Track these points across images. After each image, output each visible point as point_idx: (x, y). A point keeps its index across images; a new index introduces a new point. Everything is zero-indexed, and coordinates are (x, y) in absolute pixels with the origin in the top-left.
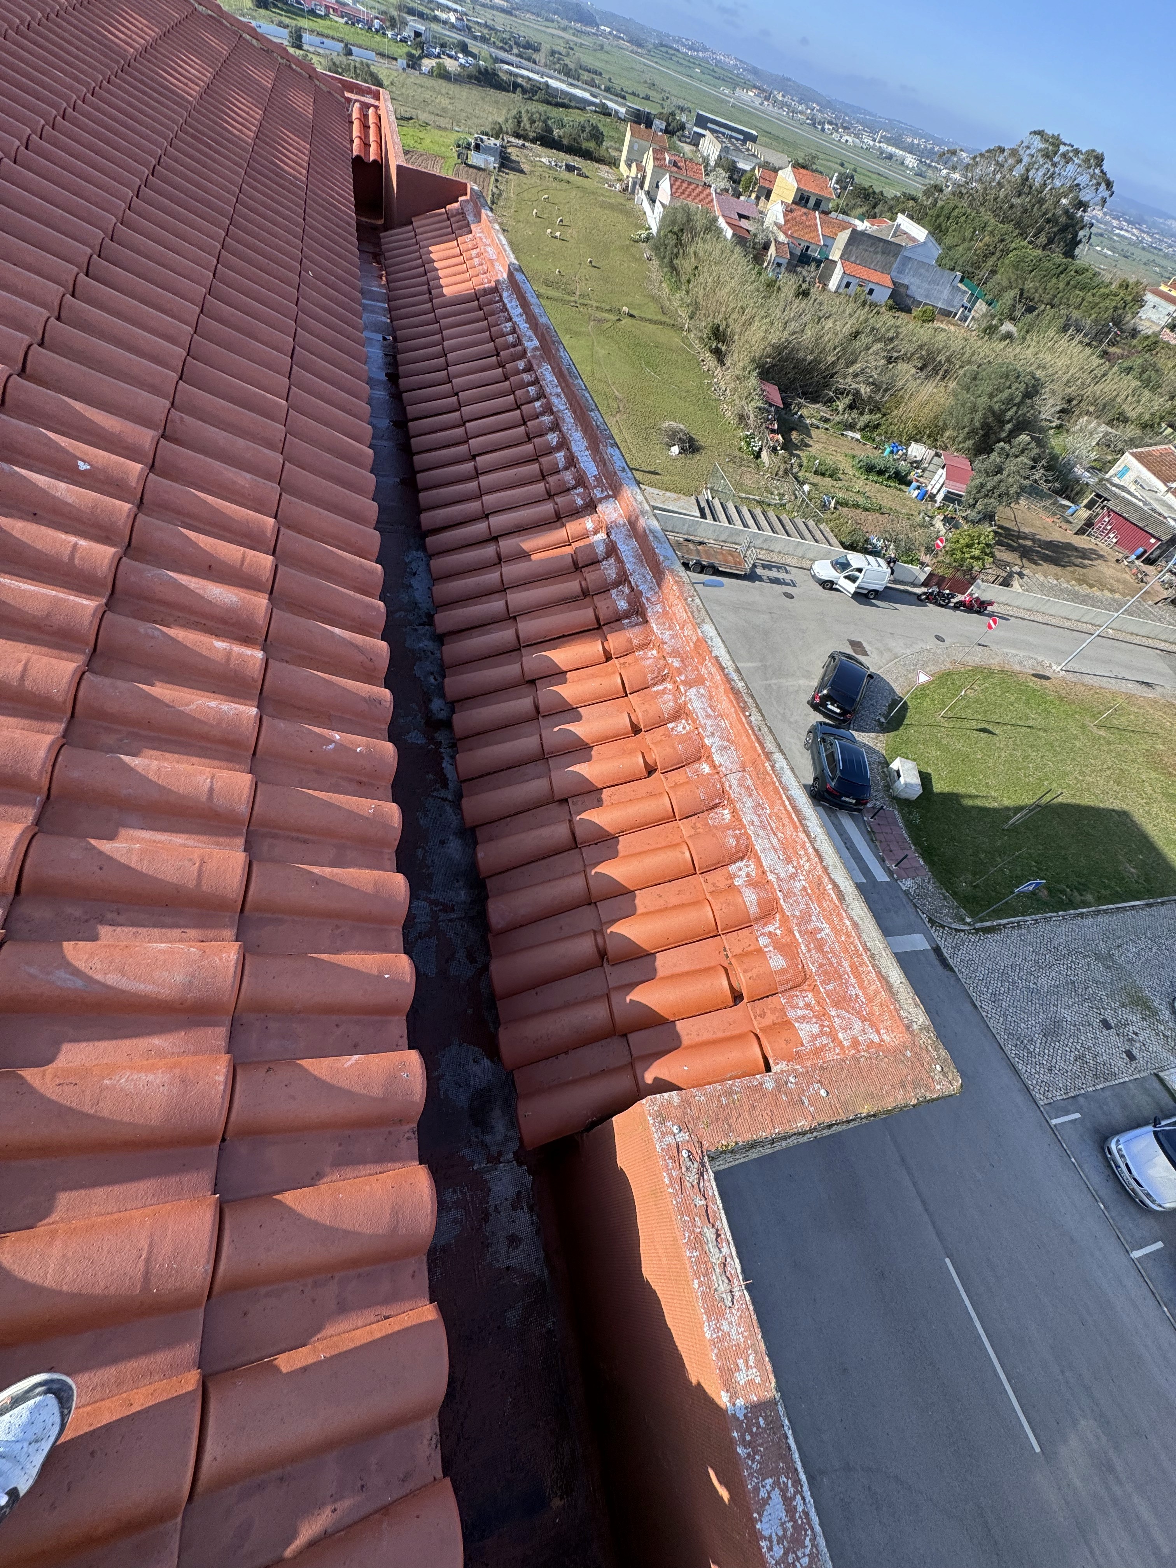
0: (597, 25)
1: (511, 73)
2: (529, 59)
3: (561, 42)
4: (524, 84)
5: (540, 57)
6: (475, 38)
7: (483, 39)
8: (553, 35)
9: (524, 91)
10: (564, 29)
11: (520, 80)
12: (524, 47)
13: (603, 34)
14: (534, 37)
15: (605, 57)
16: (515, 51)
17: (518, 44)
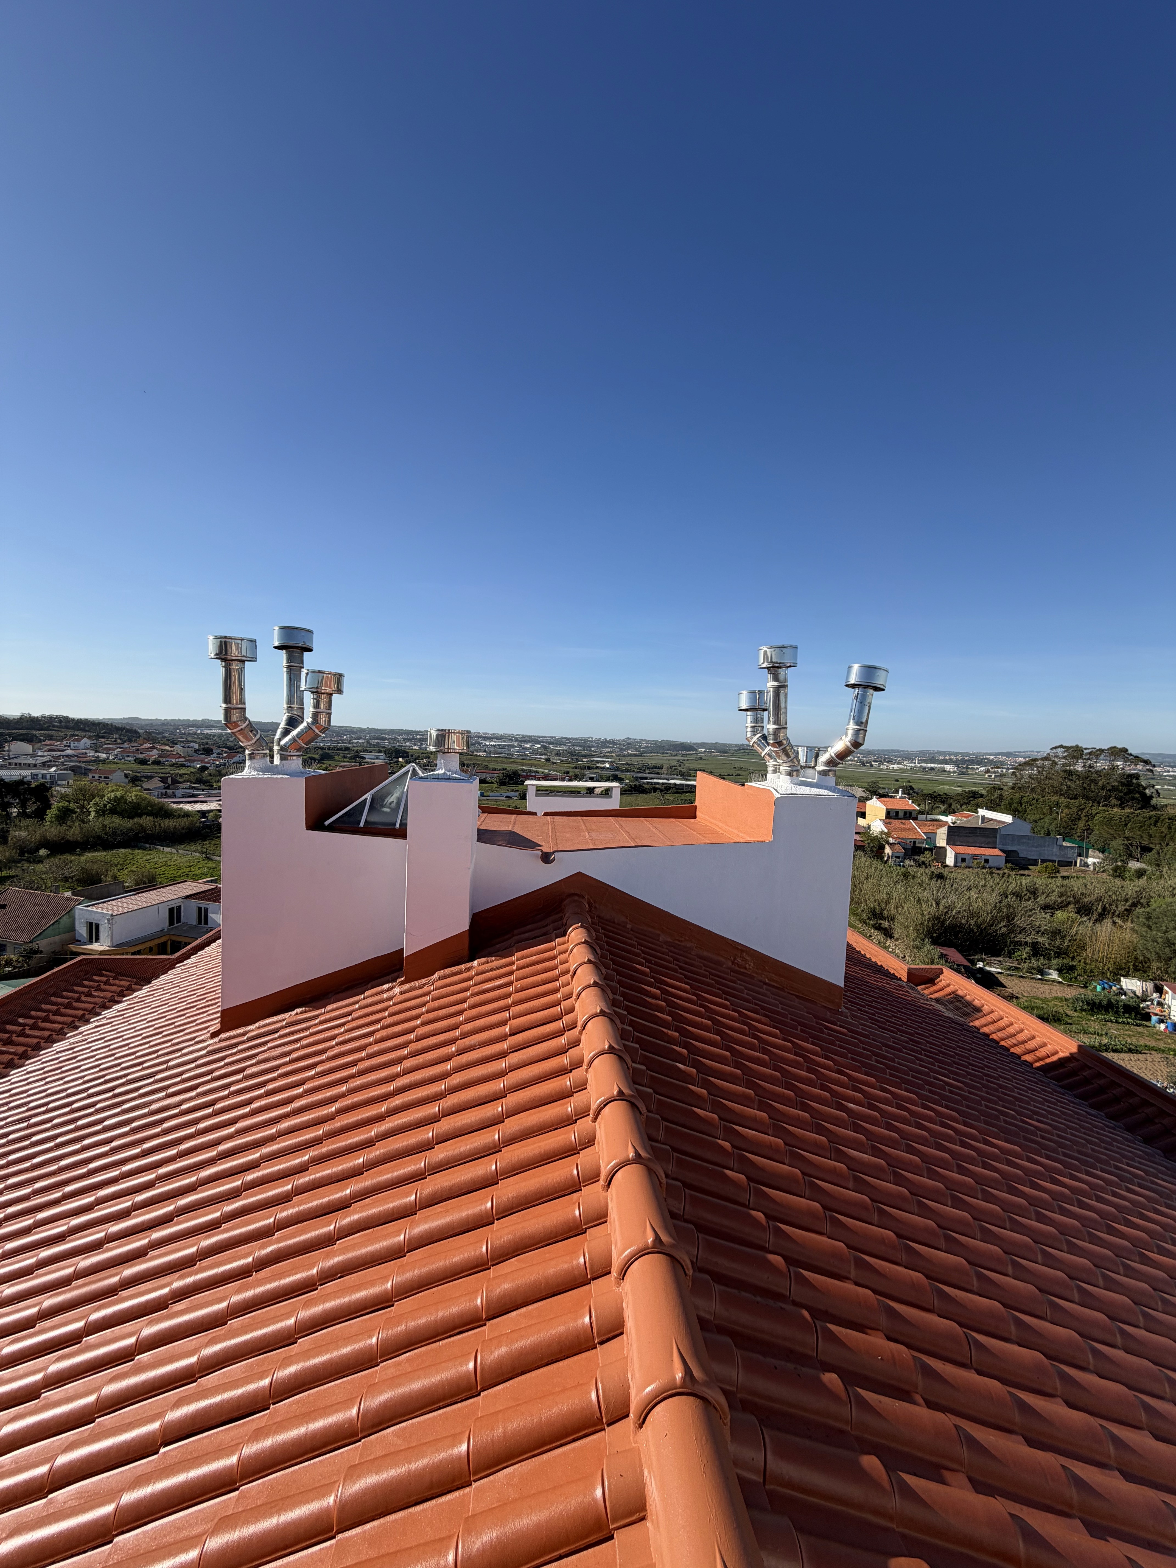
0: (696, 750)
1: (651, 784)
2: (658, 773)
3: (674, 761)
4: (660, 787)
5: (664, 771)
6: (622, 771)
7: (627, 770)
8: (669, 760)
9: (661, 791)
10: (676, 755)
11: (657, 786)
12: (652, 768)
13: (700, 752)
14: (658, 763)
15: (705, 762)
16: (647, 771)
17: (648, 768)
